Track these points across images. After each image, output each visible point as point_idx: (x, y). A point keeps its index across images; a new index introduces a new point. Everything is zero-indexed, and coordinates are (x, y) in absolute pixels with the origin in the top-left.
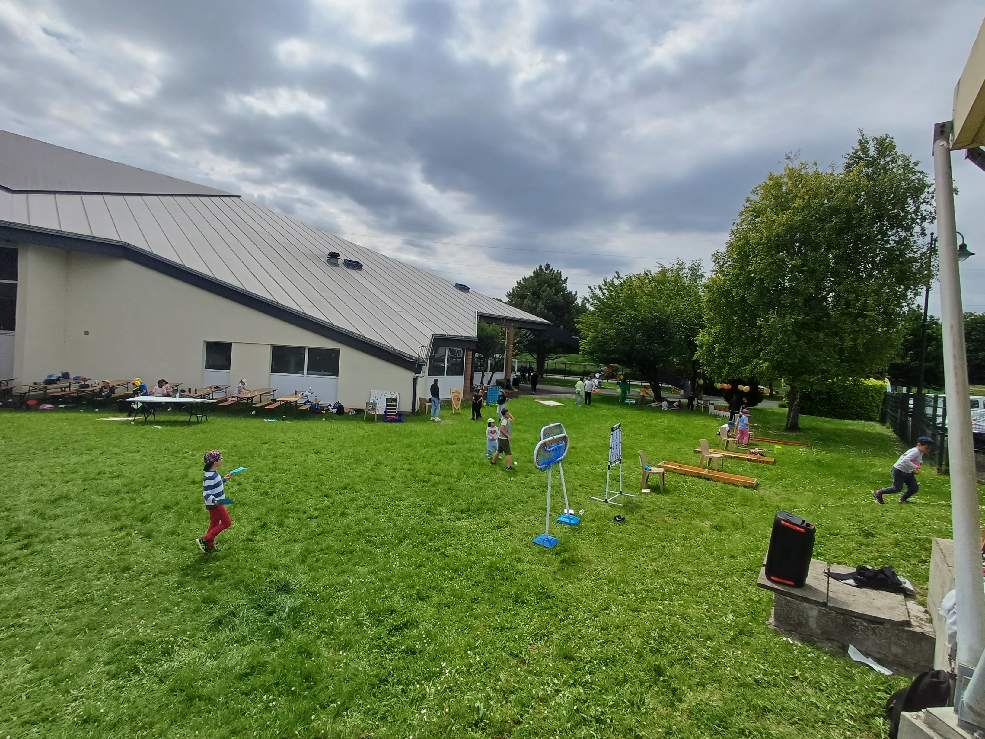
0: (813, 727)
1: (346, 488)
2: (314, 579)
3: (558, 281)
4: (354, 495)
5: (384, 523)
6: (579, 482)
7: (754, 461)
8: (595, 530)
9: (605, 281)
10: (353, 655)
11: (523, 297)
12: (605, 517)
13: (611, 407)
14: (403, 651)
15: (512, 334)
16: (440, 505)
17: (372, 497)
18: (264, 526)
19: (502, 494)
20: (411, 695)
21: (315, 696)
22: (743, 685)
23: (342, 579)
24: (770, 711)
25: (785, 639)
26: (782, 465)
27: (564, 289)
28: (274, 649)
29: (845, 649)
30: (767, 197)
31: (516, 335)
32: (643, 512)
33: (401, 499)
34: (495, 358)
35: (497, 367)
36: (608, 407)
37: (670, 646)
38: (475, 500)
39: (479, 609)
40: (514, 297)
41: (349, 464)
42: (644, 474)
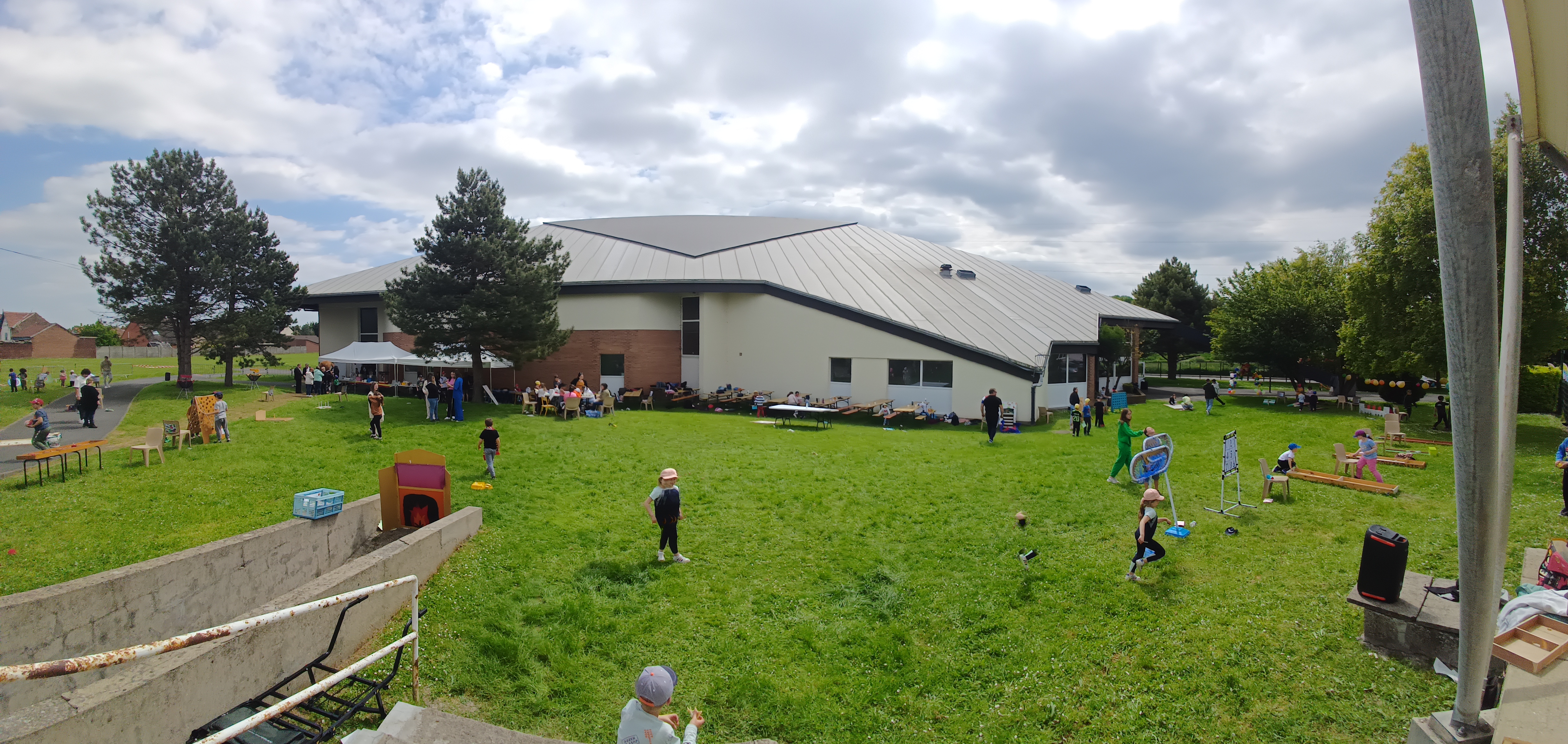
0: (1372, 735)
1: (951, 498)
2: (913, 577)
3: (1186, 275)
4: (958, 505)
5: (986, 532)
6: (1196, 492)
7: (1402, 465)
8: (1204, 543)
9: (1235, 273)
10: (940, 648)
11: (1149, 294)
12: (1217, 529)
13: (1246, 409)
14: (988, 652)
15: (1137, 336)
16: (1047, 517)
17: (977, 508)
18: (874, 525)
19: (1112, 506)
20: (989, 691)
21: (903, 675)
22: (1313, 697)
23: (938, 581)
24: (1333, 721)
25: (1370, 654)
26: (1434, 469)
27: (1193, 283)
28: (873, 629)
29: (1431, 662)
30: (1410, 170)
31: (1141, 336)
32: (1259, 523)
33: (1007, 511)
34: (1120, 362)
35: (1123, 371)
36: (1242, 409)
37: (1250, 659)
38: (1084, 512)
39: (1071, 619)
40: (1140, 295)
41: (956, 475)
42: (1266, 482)
